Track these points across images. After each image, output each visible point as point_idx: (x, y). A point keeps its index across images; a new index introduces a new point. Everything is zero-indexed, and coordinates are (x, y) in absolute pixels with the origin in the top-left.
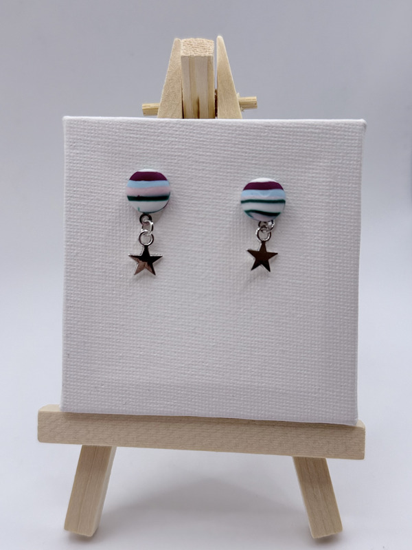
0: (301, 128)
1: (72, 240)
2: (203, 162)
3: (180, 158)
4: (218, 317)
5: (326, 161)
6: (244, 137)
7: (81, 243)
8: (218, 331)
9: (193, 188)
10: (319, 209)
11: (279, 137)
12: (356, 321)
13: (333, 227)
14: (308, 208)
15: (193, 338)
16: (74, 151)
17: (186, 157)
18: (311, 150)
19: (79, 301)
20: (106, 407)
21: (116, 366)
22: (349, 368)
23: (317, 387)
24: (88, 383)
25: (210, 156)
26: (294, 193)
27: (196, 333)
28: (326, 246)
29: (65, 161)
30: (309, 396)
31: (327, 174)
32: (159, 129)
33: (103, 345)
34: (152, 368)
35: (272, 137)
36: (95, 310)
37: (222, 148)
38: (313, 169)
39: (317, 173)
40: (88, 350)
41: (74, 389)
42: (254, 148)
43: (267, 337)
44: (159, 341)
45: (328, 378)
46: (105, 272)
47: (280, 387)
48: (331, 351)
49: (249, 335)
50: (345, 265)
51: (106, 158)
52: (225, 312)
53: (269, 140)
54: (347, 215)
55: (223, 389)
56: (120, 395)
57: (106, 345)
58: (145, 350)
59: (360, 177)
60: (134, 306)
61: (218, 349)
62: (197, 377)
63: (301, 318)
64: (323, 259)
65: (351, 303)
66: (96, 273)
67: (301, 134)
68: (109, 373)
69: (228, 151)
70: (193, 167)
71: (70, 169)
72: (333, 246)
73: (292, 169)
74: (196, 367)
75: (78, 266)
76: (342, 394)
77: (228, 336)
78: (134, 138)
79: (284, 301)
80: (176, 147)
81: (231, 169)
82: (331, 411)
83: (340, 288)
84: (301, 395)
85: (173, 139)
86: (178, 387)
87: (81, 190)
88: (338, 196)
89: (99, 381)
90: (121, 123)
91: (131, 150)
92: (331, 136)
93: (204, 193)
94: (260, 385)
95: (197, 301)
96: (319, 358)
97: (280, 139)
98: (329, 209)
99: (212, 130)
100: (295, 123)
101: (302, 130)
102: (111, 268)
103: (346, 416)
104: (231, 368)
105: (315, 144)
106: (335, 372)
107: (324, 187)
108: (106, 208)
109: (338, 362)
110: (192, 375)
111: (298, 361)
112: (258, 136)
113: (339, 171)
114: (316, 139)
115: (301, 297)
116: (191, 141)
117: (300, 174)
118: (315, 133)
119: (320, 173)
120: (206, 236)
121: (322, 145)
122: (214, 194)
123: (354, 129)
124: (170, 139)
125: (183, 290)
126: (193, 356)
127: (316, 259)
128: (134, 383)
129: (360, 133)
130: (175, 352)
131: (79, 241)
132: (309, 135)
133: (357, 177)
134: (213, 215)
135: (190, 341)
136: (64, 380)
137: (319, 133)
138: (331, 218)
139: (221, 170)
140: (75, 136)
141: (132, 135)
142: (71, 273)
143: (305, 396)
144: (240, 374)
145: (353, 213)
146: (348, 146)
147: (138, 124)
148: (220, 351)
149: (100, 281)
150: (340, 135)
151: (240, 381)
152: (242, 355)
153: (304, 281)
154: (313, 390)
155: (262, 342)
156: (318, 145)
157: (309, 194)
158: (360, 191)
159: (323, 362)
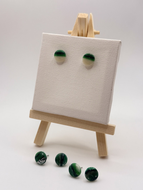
0: (103, 41)
1: (40, 65)
2: (76, 48)
3: (70, 46)
4: (74, 90)
5: (108, 51)
6: (87, 42)
8: (74, 94)
9: (72, 55)
10: (105, 64)
11: (97, 43)
13: (108, 69)
14: (102, 63)
15: (67, 95)
16: (44, 42)
19: (39, 81)
21: (47, 99)
24: (39, 103)
25: (78, 46)
29: (41, 44)
30: (95, 115)
31: (108, 54)
32: (66, 38)
33: (44, 93)
34: (55, 101)
36: (43, 84)
37: (81, 45)
40: (40, 94)
41: (35, 104)
42: (90, 45)
44: (58, 95)
45: (101, 111)
46: (47, 74)
47: (88, 111)
48: (103, 103)
49: (82, 96)
51: (51, 45)
52: (76, 89)
53: (94, 44)
54: (112, 66)
55: (73, 110)
56: (46, 107)
58: (54, 96)
59: (117, 56)
60: (53, 84)
61: (73, 99)
63: (96, 93)
64: (104, 78)
66: (45, 75)
67: (103, 43)
68: (45, 101)
69: (83, 45)
70: (73, 49)
71: (42, 47)
73: (99, 52)
74: (67, 103)
75: (41, 72)
77: (76, 96)
78: (59, 40)
79: (92, 88)
80: (69, 43)
82: (100, 120)
83: (107, 86)
84: (93, 114)
85: (69, 41)
86: (61, 107)
87: (44, 52)
88: (110, 61)
89: (41, 103)
92: (111, 44)
93: (75, 56)
94: (82, 110)
95: (69, 85)
98: (107, 64)
102: (49, 74)
103: (104, 122)
104: (76, 104)
105: (106, 46)
106: (103, 109)
107: (107, 58)
108: (50, 58)
109: (104, 106)
110: (65, 105)
111: (93, 105)
112: (91, 42)
113: (112, 54)
115: (97, 87)
116: (73, 42)
117: (101, 53)
118: (106, 43)
119: (106, 54)
120: (74, 68)
121: (108, 46)
122: (77, 57)
123: (117, 42)
125: (66, 82)
126: (66, 100)
127: (102, 77)
128: (50, 105)
129: (119, 44)
130: (62, 98)
131: (42, 66)
134: (76, 63)
138: (107, 67)
139: (80, 50)
140: (45, 38)
142: (39, 74)
144: (78, 106)
146: (115, 47)
147: (60, 36)
149: (45, 77)
150: (113, 44)
151: (78, 108)
153: (98, 83)
154: (96, 113)
155: (85, 98)
157: (102, 59)
158: (117, 60)
159: (100, 106)
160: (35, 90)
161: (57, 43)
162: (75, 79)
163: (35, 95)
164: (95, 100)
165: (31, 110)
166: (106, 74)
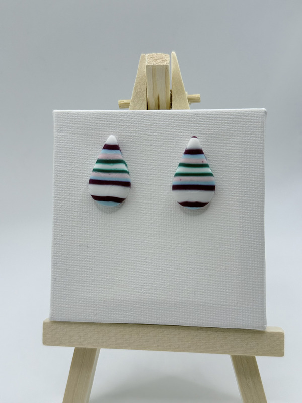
0: (220, 115)
1: (58, 196)
2: (151, 140)
3: (135, 137)
4: (162, 251)
5: (238, 137)
6: (180, 122)
7: (65, 198)
8: (162, 261)
9: (144, 158)
10: (234, 172)
11: (205, 122)
12: (263, 253)
13: (245, 185)
14: (226, 171)
15: (145, 266)
16: (61, 134)
17: (139, 136)
18: (227, 130)
19: (63, 240)
20: (82, 317)
21: (90, 287)
22: (259, 288)
23: (236, 302)
24: (69, 300)
25: (156, 135)
26: (216, 161)
27: (147, 263)
28: (240, 198)
29: (54, 141)
30: (230, 309)
31: (240, 147)
32: (120, 118)
33: (80, 271)
34: (115, 288)
35: (199, 121)
36: (74, 246)
37: (164, 130)
38: (230, 144)
39: (232, 146)
40: (70, 275)
41: (59, 304)
42: (187, 129)
43: (198, 264)
44: (120, 269)
45: (243, 295)
46: (82, 219)
47: (209, 302)
48: (245, 274)
49: (185, 263)
50: (254, 212)
51: (83, 138)
52: (167, 247)
53: (197, 124)
54: (255, 176)
55: (167, 304)
56: (92, 308)
57: (82, 271)
58: (110, 275)
59: (263, 149)
60: (102, 243)
61: (163, 273)
62: (147, 294)
63: (223, 251)
64: (238, 208)
65: (259, 239)
66: (75, 220)
67: (220, 119)
68: (84, 292)
69: (168, 132)
70: (144, 143)
71: (58, 147)
72: (245, 198)
73: (215, 144)
74: (147, 287)
75: (62, 215)
76: (254, 307)
77: (170, 264)
78: (102, 124)
79: (210, 238)
80: (132, 130)
81: (171, 144)
82: (246, 319)
83: (251, 228)
84: (224, 308)
85: (130, 124)
86: (134, 302)
87: (65, 161)
88: (247, 163)
89: (76, 298)
90: (93, 114)
91: (100, 133)
92: (242, 120)
93: (151, 161)
94: (194, 300)
95: (147, 239)
96: (237, 280)
97: (205, 123)
98: (242, 172)
99: (157, 117)
100: (216, 112)
101: (221, 116)
102: (86, 216)
103: (257, 323)
104: (173, 288)
105: (230, 126)
106: (249, 290)
107: (237, 156)
108: (83, 173)
109: (251, 283)
110: (145, 293)
111: (221, 283)
112: (189, 121)
113: (248, 145)
114: (231, 122)
115: (222, 235)
116: (142, 125)
117: (220, 147)
118: (231, 118)
119: (235, 147)
120: (154, 192)
121: (235, 127)
122: (159, 162)
123: (258, 115)
124: (128, 124)
125: (137, 231)
126: (145, 279)
127: (233, 208)
128: (102, 299)
129: (262, 118)
130: (132, 277)
131: (63, 197)
132: (226, 119)
133: (261, 149)
134: (158, 177)
135: (142, 268)
136: (52, 297)
137: (233, 118)
138: (243, 178)
139: (164, 145)
140: (61, 124)
141: (100, 122)
142: (58, 220)
143: (227, 308)
144: (180, 292)
145: (259, 175)
146: (254, 127)
147: (105, 114)
148: (164, 275)
149: (78, 225)
150: (248, 119)
151: (180, 297)
152: (180, 278)
153: (225, 223)
154: (233, 304)
155: (195, 268)
156: (233, 126)
157: (226, 161)
158: (263, 159)
159: (239, 283)
160: (55, 265)
161: (97, 132)
162: (161, 219)
163: (54, 280)
164: (224, 268)
165: (45, 324)
166: (242, 197)
